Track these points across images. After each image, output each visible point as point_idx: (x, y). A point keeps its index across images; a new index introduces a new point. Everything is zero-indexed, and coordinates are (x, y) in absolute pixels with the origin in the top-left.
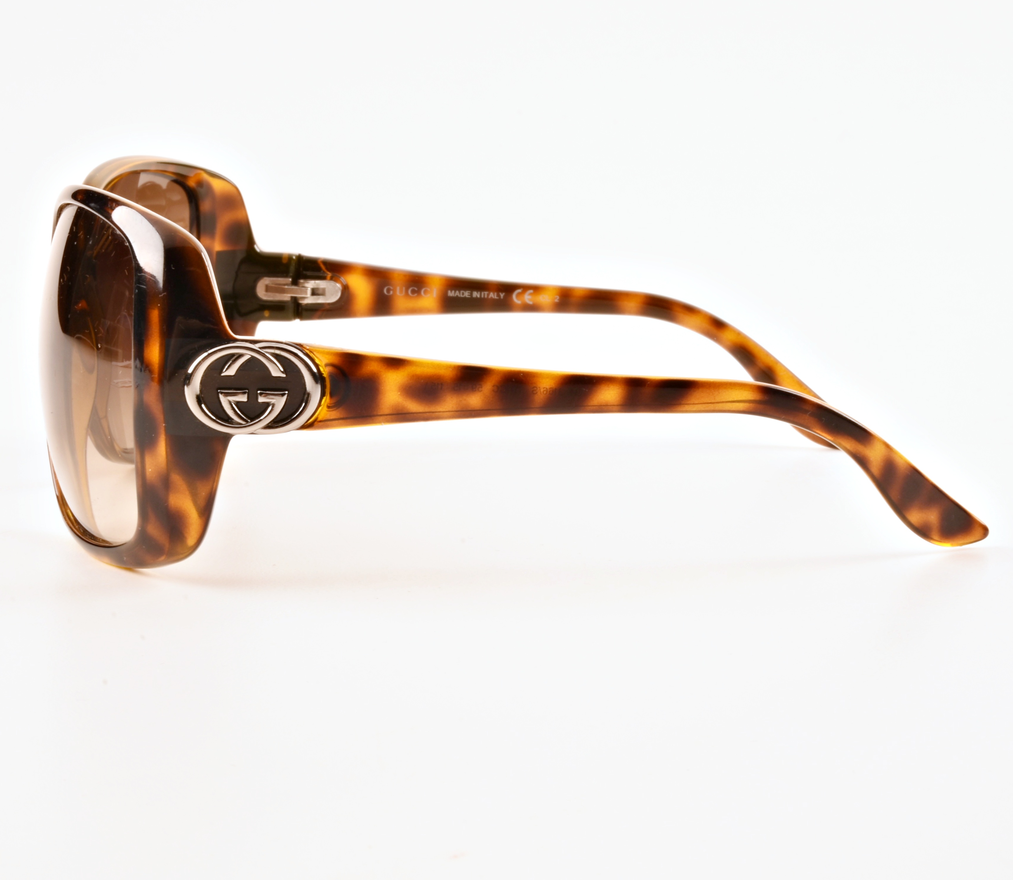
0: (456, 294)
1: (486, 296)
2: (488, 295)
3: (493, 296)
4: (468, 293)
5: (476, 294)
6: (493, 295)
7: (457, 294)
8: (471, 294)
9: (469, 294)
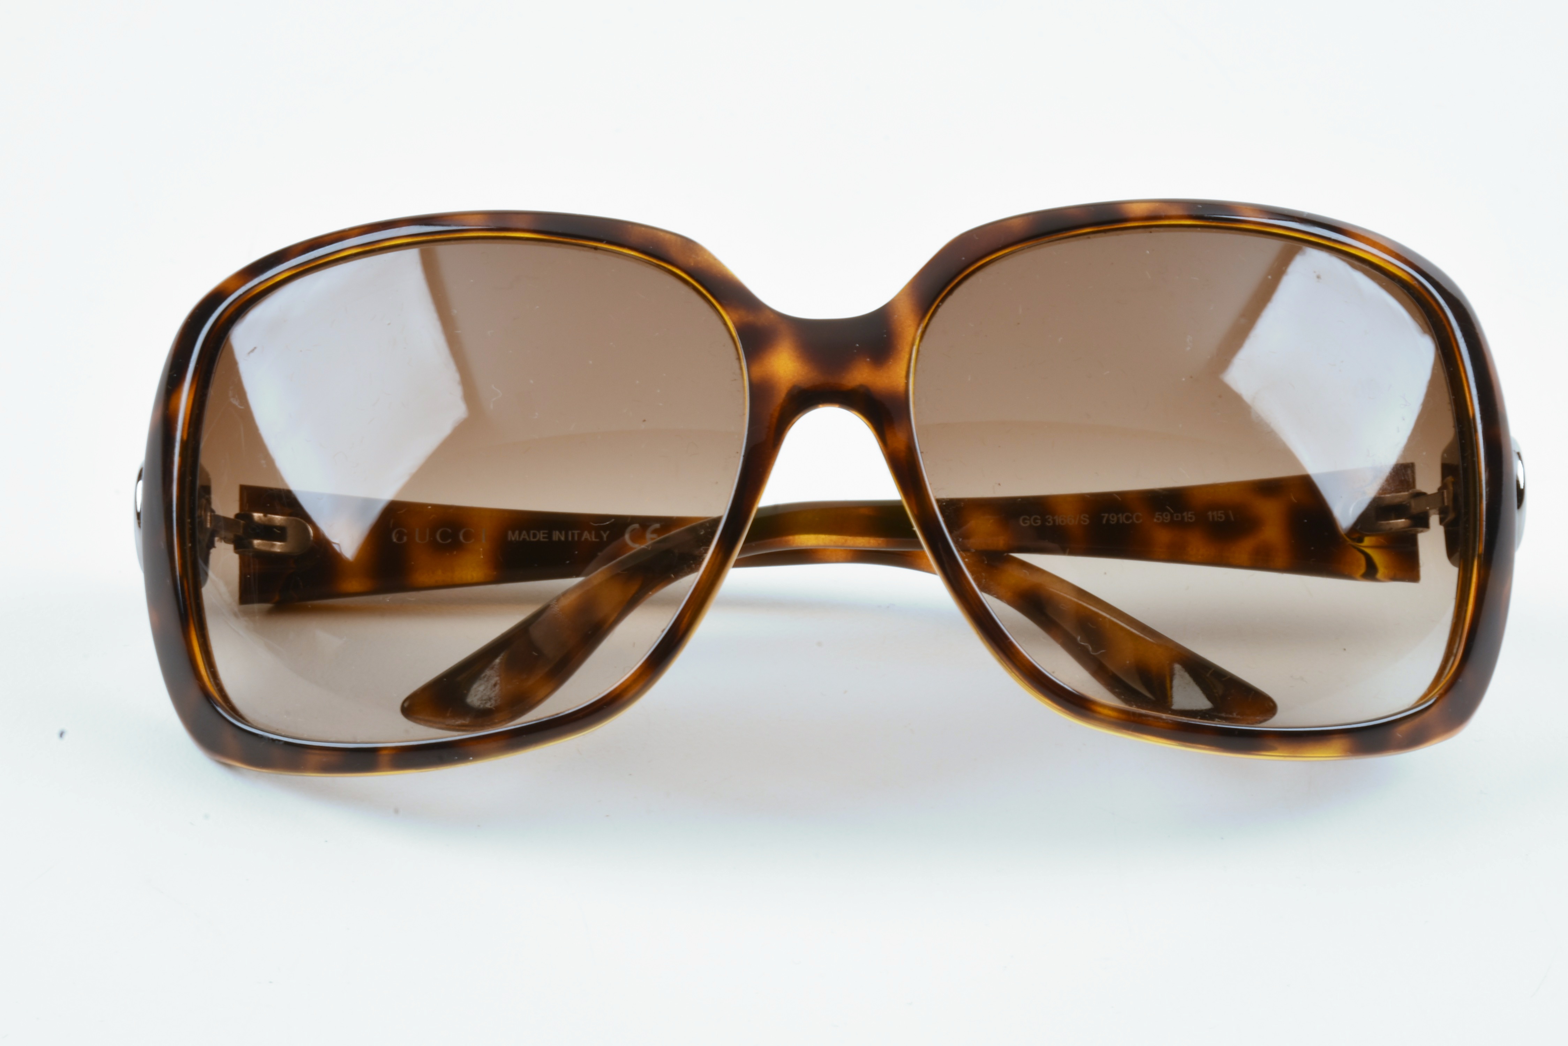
0: (522, 537)
1: (576, 538)
2: (580, 535)
3: (588, 537)
4: (544, 533)
5: (557, 536)
6: (588, 535)
7: (524, 535)
8: (550, 536)
9: (546, 535)
